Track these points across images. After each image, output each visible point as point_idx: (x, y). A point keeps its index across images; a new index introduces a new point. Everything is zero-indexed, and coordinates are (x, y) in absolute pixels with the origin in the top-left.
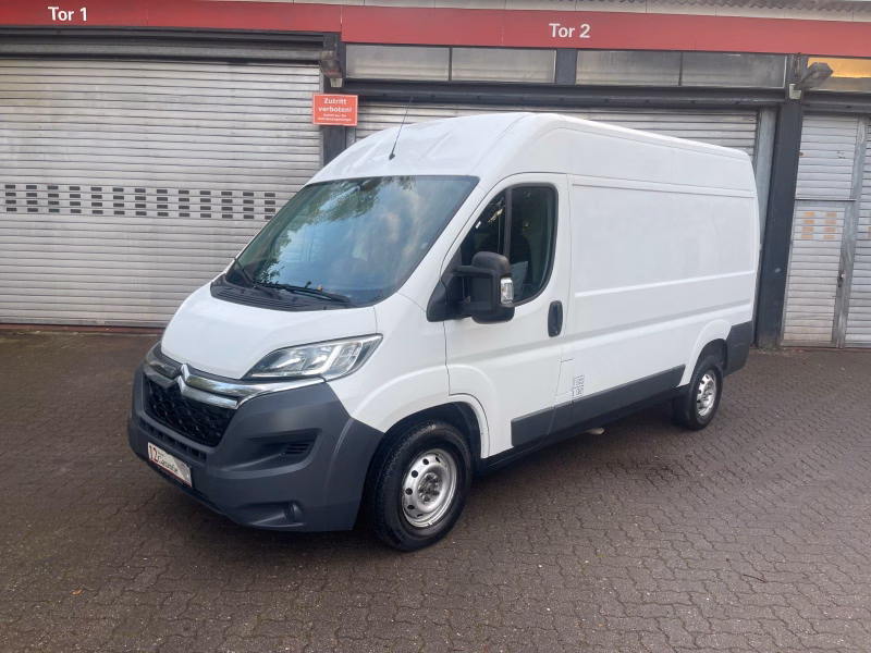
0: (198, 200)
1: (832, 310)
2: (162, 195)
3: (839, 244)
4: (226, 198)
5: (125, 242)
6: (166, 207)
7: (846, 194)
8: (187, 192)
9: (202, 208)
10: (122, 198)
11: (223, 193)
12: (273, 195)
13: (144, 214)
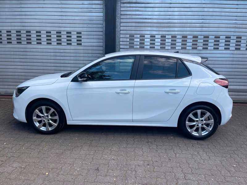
0: (45, 36)
2: (29, 34)
4: (59, 34)
5: (12, 56)
6: (30, 39)
8: (40, 32)
9: (47, 40)
10: (10, 35)
11: (57, 33)
12: (80, 33)
13: (21, 43)
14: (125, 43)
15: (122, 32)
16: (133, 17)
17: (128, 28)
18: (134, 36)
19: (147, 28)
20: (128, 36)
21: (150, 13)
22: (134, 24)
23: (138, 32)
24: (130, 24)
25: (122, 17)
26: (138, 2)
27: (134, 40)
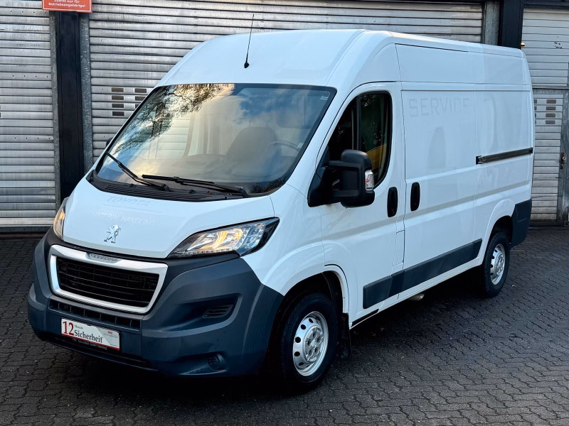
1: (556, 190)
3: (559, 129)
7: (563, 82)
14: (103, 105)
15: (94, 81)
16: (117, 51)
17: (107, 73)
18: (122, 90)
19: (150, 74)
20: (109, 89)
21: (154, 43)
22: (121, 66)
23: (132, 82)
24: (112, 65)
25: (94, 49)
26: (126, 20)
27: (122, 98)
